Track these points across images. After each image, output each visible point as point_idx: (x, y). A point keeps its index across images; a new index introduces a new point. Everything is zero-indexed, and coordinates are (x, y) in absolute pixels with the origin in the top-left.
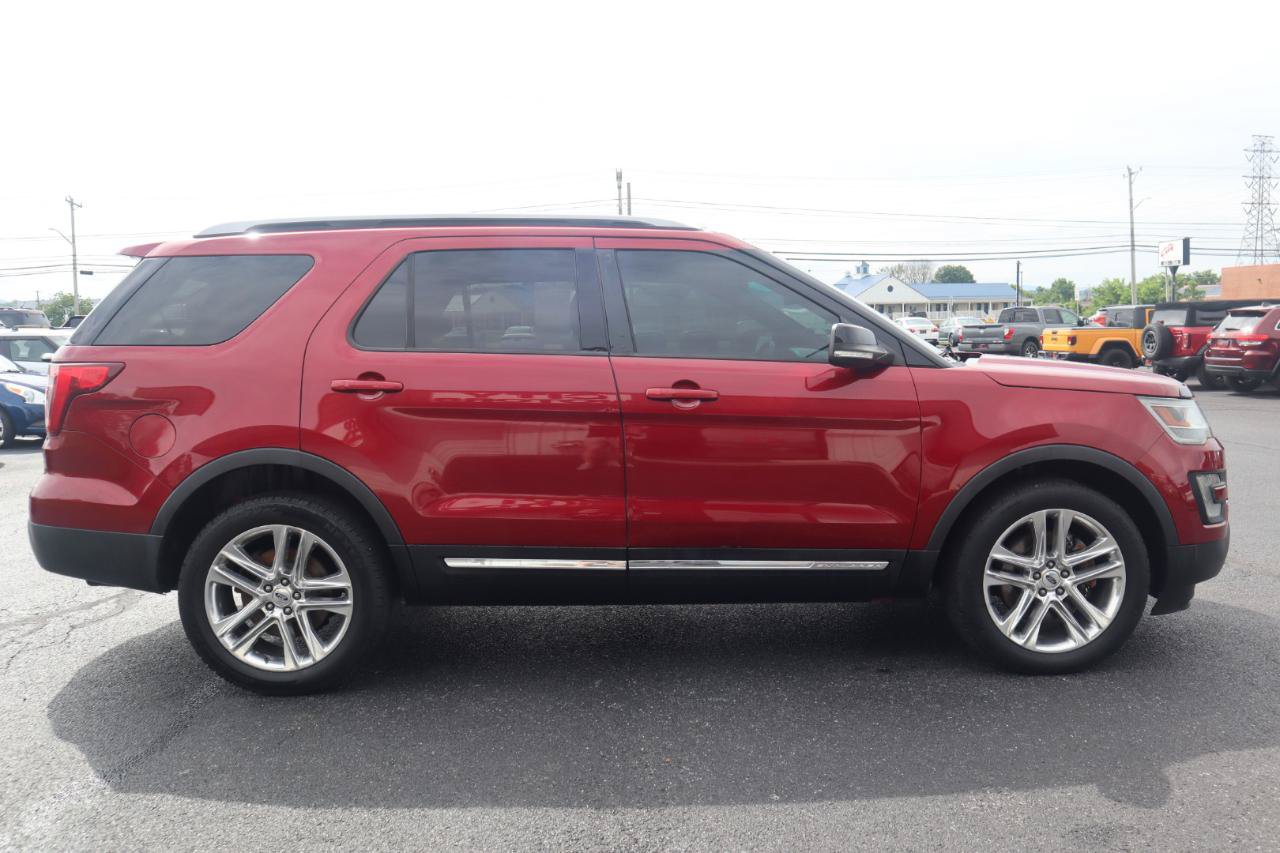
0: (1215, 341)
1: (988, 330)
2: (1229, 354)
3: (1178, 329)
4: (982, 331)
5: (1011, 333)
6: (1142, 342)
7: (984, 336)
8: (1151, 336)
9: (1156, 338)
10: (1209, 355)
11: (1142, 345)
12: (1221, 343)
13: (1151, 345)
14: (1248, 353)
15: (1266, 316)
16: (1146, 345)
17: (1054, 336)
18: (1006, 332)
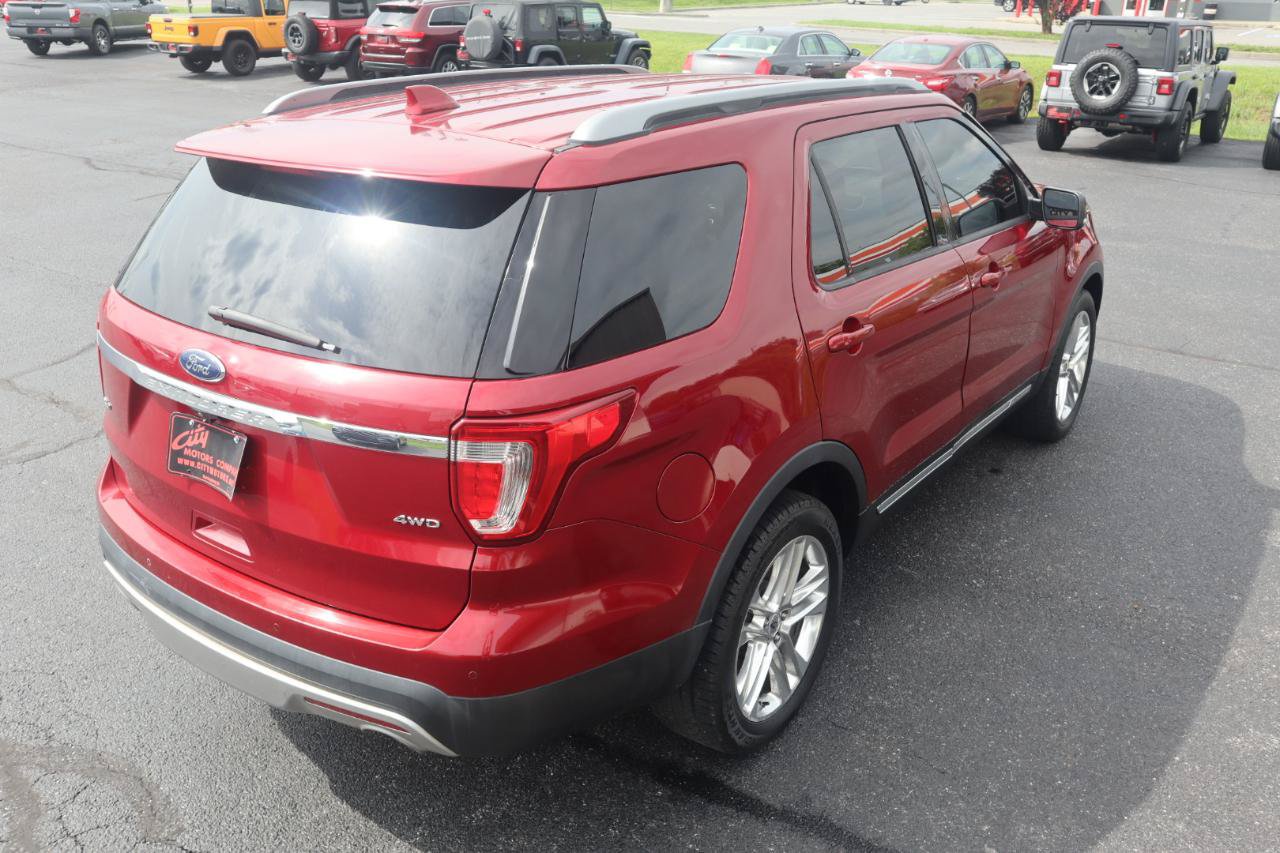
0: (371, 37)
1: (44, 9)
2: (389, 51)
3: (322, 21)
4: (37, 11)
5: (77, 14)
6: (286, 35)
7: (40, 17)
8: (295, 30)
9: (303, 30)
10: (365, 50)
11: (286, 39)
12: (380, 39)
13: (297, 39)
14: (409, 50)
15: (418, 13)
16: (291, 38)
17: (168, 25)
18: (72, 13)
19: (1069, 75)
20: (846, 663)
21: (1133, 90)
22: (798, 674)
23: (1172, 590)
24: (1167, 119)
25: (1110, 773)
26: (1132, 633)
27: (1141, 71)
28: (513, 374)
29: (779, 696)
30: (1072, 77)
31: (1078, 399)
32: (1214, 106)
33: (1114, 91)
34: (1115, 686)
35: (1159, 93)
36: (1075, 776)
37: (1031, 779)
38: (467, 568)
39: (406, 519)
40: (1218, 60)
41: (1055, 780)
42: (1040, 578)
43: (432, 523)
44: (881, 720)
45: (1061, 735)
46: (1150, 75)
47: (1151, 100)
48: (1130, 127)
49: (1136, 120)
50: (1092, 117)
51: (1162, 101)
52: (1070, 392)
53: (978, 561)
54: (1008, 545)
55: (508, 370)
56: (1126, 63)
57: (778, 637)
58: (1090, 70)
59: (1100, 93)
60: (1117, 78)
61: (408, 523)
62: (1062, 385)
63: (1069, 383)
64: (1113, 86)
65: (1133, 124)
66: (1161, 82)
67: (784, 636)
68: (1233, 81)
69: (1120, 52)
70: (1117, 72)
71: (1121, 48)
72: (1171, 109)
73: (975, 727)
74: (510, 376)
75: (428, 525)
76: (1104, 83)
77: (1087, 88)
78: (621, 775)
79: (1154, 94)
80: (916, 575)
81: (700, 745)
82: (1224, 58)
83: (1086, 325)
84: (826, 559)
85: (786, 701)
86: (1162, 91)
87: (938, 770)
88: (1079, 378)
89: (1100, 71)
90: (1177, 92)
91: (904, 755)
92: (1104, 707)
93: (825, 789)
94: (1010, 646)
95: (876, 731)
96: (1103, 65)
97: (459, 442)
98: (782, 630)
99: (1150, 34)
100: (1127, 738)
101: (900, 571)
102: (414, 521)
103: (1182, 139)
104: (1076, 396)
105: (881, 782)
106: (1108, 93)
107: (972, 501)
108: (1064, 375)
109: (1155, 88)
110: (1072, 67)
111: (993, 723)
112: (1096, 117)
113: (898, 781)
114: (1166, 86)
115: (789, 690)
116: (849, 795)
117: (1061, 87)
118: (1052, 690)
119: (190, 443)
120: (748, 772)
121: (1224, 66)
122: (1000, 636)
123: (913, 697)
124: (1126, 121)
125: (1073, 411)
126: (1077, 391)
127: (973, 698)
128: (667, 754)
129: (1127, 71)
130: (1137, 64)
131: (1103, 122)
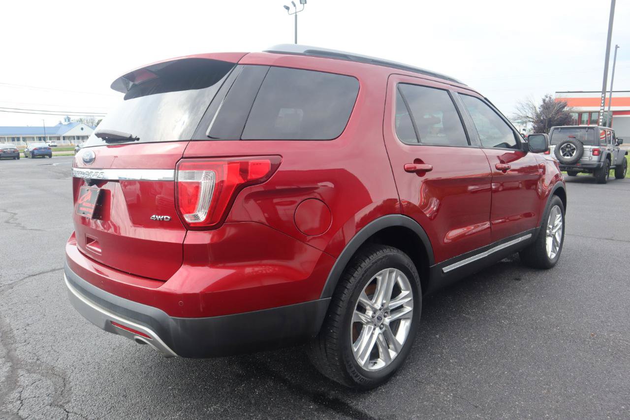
19: (553, 149)
20: (429, 353)
21: (582, 154)
22: (396, 350)
23: (613, 327)
24: (599, 165)
25: (580, 413)
26: (591, 345)
27: (584, 146)
28: (211, 138)
29: (385, 361)
30: (555, 150)
31: (559, 250)
32: (619, 162)
33: (574, 154)
34: (581, 369)
35: (593, 155)
36: (557, 412)
37: (530, 412)
38: (182, 243)
39: (156, 217)
40: (618, 144)
41: (544, 414)
42: (539, 321)
43: (167, 218)
44: (444, 380)
45: (549, 391)
46: (588, 148)
47: (590, 157)
48: (582, 169)
49: (584, 166)
50: (565, 165)
51: (595, 158)
52: (554, 246)
53: (506, 313)
54: (522, 307)
55: (209, 136)
56: (577, 143)
57: (382, 326)
58: (562, 146)
59: (568, 156)
60: (574, 149)
61: (156, 219)
62: (549, 241)
63: (553, 241)
64: (573, 153)
65: (584, 168)
66: (594, 150)
67: (386, 326)
68: (627, 154)
69: (574, 139)
70: (574, 147)
71: (575, 138)
72: (600, 162)
73: (497, 385)
74: (210, 139)
75: (165, 220)
76: (569, 151)
77: (562, 154)
78: (294, 397)
79: (591, 155)
80: (472, 318)
81: (338, 383)
82: (622, 143)
83: (559, 214)
84: (410, 287)
85: (388, 364)
86: (595, 154)
87: (474, 405)
88: (558, 239)
89: (567, 147)
90: (602, 154)
91: (454, 397)
92: (575, 378)
93: (405, 411)
94: (521, 349)
95: (440, 385)
96: (568, 145)
97: (180, 171)
98: (385, 323)
99: (587, 132)
100: (589, 395)
101: (464, 316)
102: (159, 217)
103: (606, 175)
104: (558, 248)
105: (439, 409)
106: (571, 155)
107: (504, 290)
108: (549, 236)
109: (592, 153)
110: (554, 146)
111: (508, 384)
112: (567, 166)
113: (449, 410)
114: (596, 152)
115: (390, 359)
116: (419, 415)
117: (551, 154)
118: (544, 370)
119: (85, 200)
120: (363, 400)
121: (622, 148)
122: (515, 344)
123: (463, 370)
124: (580, 166)
125: (556, 256)
126: (558, 246)
127: (498, 371)
128: (321, 389)
129: (578, 146)
130: (583, 144)
131: (570, 167)
